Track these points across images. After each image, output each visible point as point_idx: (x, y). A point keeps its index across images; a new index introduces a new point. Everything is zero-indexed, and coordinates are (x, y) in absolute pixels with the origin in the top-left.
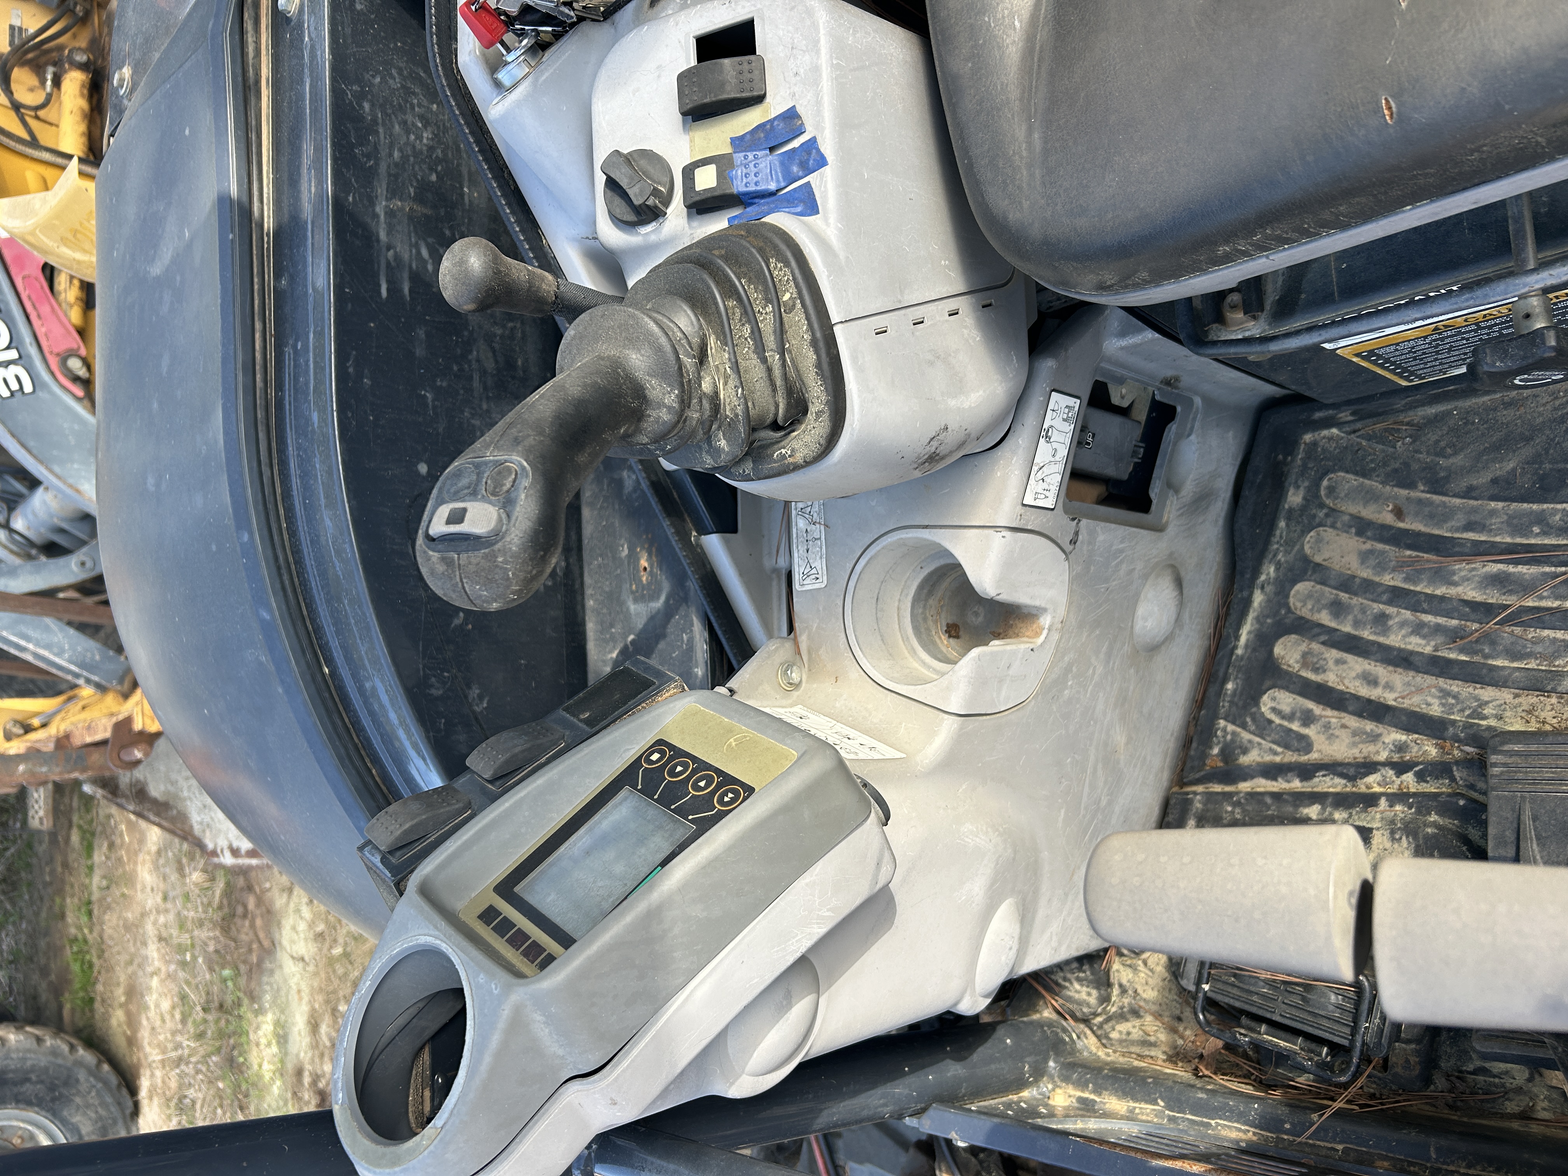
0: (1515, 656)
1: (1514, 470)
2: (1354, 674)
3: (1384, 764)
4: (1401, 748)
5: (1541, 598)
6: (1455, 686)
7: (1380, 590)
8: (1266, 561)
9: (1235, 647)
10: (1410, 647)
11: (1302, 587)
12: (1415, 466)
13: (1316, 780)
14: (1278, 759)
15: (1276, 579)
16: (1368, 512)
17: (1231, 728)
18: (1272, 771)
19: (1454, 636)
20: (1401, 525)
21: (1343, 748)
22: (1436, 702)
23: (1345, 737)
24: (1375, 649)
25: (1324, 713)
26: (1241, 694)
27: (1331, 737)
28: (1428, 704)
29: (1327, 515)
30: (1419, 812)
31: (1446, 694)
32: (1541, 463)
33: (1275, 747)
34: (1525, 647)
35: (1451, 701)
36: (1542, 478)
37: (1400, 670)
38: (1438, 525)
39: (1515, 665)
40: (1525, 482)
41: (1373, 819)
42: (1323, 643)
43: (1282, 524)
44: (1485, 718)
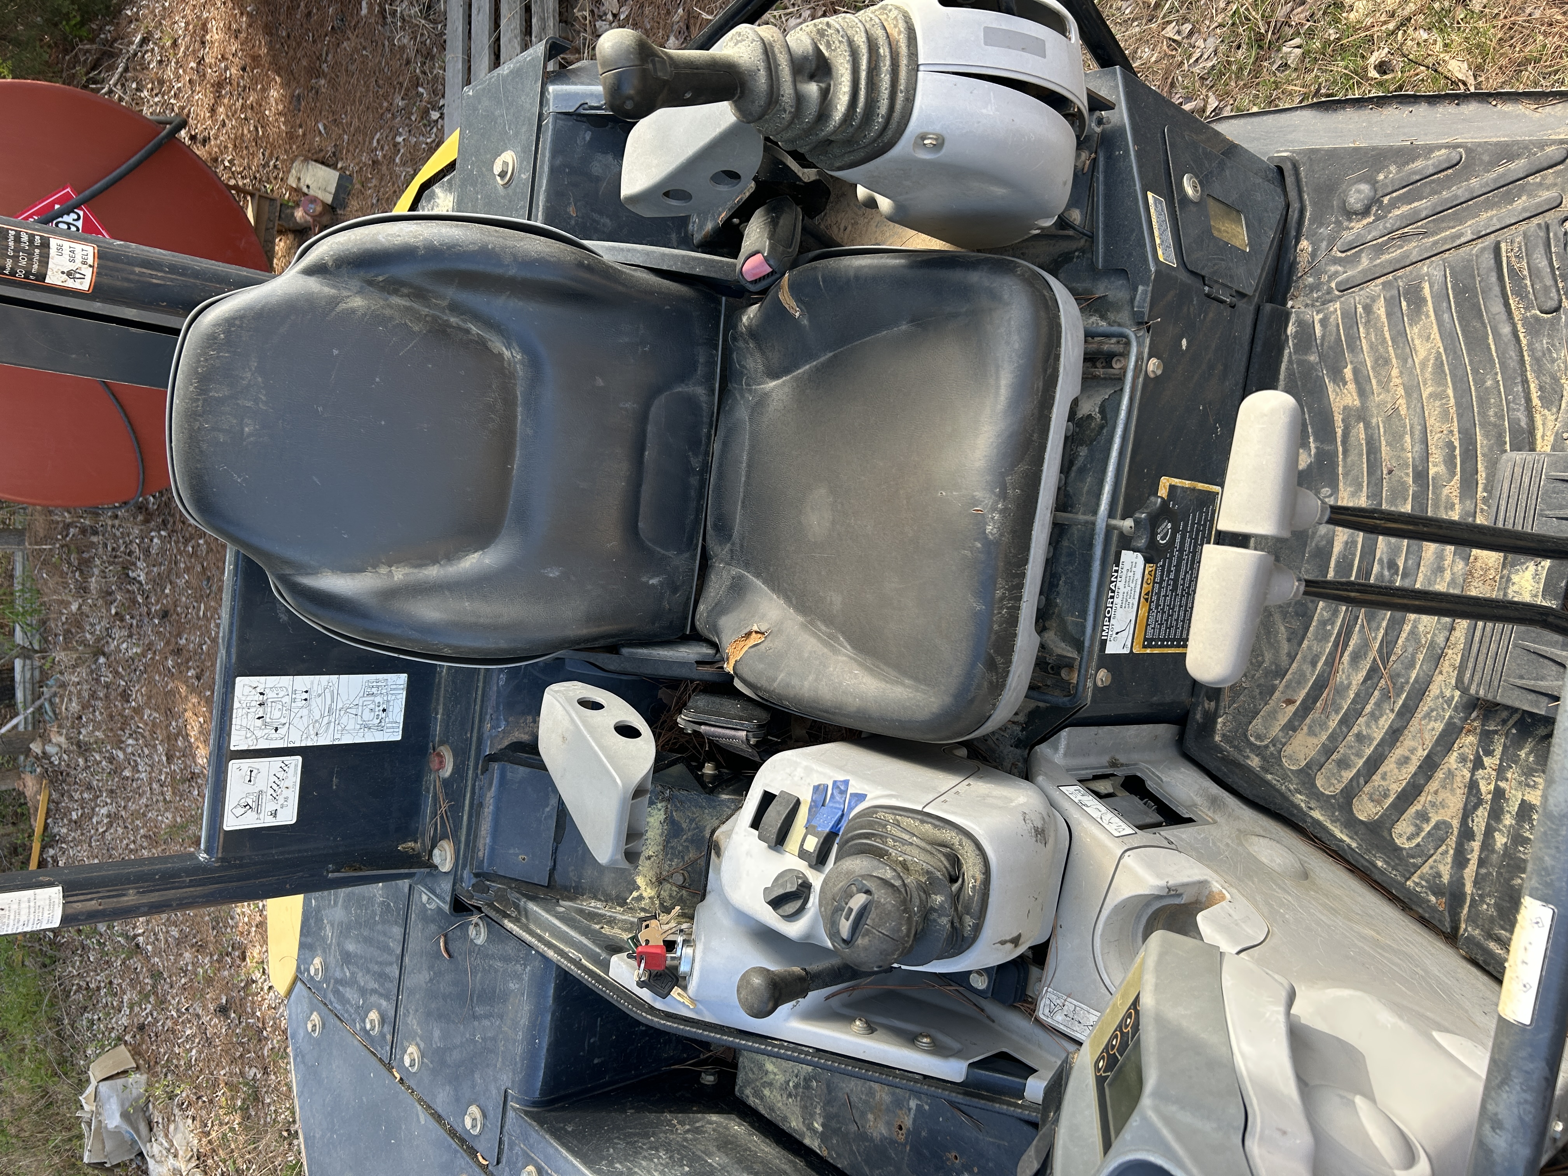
0: (1411, 665)
1: (1286, 627)
2: (1396, 771)
3: (1473, 775)
4: (1463, 759)
5: (1375, 638)
6: (1423, 708)
7: (1338, 730)
8: (1291, 798)
9: (1349, 846)
10: (1386, 727)
11: (1319, 782)
12: (1262, 681)
13: (1475, 828)
14: (1451, 852)
15: (1307, 797)
16: (1283, 720)
17: (1415, 878)
18: (1460, 861)
19: (1386, 696)
20: (1298, 703)
21: (1454, 799)
22: (1432, 724)
23: (1443, 795)
24: (1380, 749)
25: (1422, 803)
26: (1389, 857)
27: (1443, 805)
28: (1433, 729)
29: (1274, 745)
30: (1516, 762)
31: (1428, 715)
32: (1287, 612)
33: (1440, 850)
34: (1406, 657)
35: (1434, 713)
36: (1297, 614)
37: (1401, 738)
38: (1306, 681)
39: (1418, 667)
40: (1296, 624)
41: (1514, 796)
42: (1366, 783)
43: (1269, 777)
44: (1453, 697)
